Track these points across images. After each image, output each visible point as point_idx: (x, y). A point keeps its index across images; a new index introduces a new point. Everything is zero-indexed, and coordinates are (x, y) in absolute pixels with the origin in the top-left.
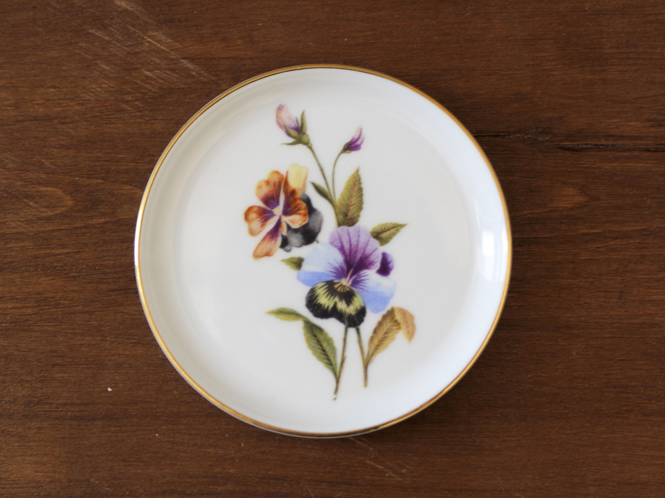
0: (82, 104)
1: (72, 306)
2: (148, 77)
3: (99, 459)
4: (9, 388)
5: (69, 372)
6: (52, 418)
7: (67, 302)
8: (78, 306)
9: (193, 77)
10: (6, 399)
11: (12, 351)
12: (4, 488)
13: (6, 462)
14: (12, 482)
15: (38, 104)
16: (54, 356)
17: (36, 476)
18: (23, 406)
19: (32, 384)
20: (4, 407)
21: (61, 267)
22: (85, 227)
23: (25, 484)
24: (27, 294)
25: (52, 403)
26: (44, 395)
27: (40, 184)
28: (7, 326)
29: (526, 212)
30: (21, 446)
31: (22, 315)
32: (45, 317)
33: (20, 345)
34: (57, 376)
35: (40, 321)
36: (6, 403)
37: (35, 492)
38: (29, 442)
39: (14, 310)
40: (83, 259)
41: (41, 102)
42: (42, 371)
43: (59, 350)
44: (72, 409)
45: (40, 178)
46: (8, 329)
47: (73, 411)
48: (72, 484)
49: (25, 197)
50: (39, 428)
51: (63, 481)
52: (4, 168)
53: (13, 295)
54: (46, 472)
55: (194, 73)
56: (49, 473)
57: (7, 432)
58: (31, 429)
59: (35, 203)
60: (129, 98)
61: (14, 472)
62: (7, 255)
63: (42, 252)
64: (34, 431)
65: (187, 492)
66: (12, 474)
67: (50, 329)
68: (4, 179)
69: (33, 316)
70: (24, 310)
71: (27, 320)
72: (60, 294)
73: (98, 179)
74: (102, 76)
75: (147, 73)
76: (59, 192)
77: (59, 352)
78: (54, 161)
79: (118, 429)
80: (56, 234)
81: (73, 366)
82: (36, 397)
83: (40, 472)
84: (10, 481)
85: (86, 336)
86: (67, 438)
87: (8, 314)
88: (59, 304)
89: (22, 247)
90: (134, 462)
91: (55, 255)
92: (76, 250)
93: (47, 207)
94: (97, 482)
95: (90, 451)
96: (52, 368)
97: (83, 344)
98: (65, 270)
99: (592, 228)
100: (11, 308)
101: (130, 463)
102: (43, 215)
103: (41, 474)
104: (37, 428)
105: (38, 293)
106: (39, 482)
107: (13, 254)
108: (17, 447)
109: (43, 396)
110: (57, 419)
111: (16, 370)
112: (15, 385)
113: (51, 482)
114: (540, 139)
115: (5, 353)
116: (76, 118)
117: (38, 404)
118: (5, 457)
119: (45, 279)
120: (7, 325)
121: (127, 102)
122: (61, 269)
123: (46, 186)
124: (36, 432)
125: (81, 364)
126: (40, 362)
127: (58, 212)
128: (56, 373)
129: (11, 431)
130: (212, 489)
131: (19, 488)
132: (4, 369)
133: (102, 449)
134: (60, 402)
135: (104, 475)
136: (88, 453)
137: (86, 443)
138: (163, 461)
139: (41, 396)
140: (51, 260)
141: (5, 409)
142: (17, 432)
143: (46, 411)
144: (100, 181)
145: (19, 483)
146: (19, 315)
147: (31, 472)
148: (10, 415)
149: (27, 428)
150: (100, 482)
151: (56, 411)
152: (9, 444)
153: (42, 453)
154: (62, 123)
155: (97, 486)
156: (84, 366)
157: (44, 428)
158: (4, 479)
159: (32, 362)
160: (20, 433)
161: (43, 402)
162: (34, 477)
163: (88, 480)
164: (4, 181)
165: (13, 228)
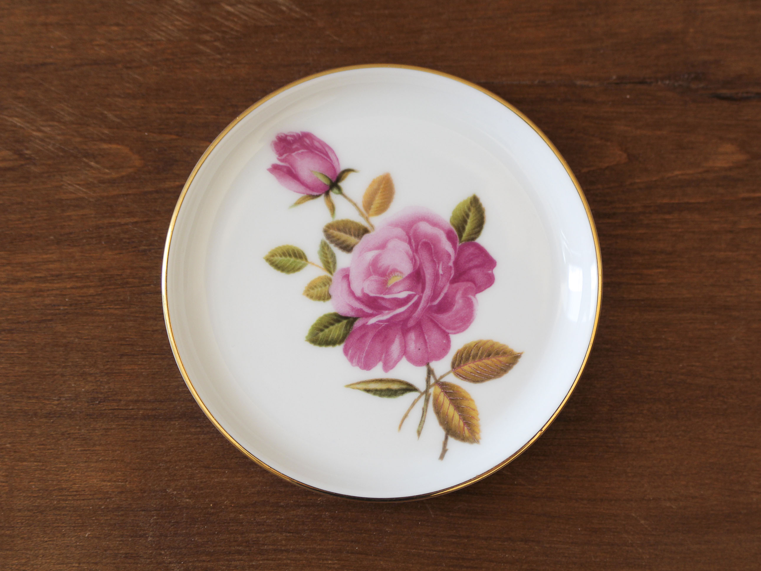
0: (152, 45)
1: (143, 286)
2: (229, 13)
3: (176, 466)
4: (69, 382)
5: (140, 363)
6: (121, 417)
7: (137, 281)
8: (149, 285)
9: (283, 12)
10: (66, 395)
11: (72, 339)
12: (66, 500)
13: (67, 470)
14: (75, 493)
15: (98, 45)
16: (122, 345)
17: (103, 485)
18: (86, 404)
19: (96, 378)
20: (65, 405)
21: (129, 239)
22: (157, 192)
23: (91, 495)
24: (88, 271)
25: (120, 400)
26: (111, 390)
27: (102, 140)
28: (66, 309)
29: (677, 173)
30: (84, 450)
31: (84, 297)
32: (111, 298)
33: (81, 332)
34: (126, 368)
35: (105, 303)
36: (66, 400)
37: (102, 505)
38: (94, 445)
39: (74, 290)
40: (155, 230)
41: (103, 42)
42: (108, 362)
43: (128, 338)
44: (144, 407)
45: (103, 134)
46: (68, 313)
47: (145, 409)
48: (145, 495)
49: (85, 157)
50: (107, 430)
51: (135, 491)
52: (59, 122)
53: (72, 272)
54: (115, 481)
55: (284, 8)
56: (119, 482)
57: (69, 434)
58: (97, 431)
59: (97, 162)
60: (207, 37)
61: (77, 481)
62: (65, 225)
63: (106, 221)
64: (100, 433)
65: (282, 504)
66: (75, 484)
67: (117, 312)
68: (59, 135)
69: (97, 297)
70: (85, 290)
71: (89, 302)
72: (128, 271)
73: (171, 134)
74: (174, 11)
75: (229, 8)
76: (124, 150)
77: (127, 339)
78: (118, 113)
79: (199, 429)
80: (122, 200)
81: (145, 357)
82: (102, 393)
83: (109, 481)
84: (73, 491)
85: (159, 321)
86: (139, 441)
87: (65, 295)
88: (127, 283)
89: (83, 215)
90: (218, 468)
91: (120, 225)
92: (146, 219)
93: (111, 168)
94: (175, 492)
95: (167, 456)
96: (121, 358)
97: (157, 330)
98: (133, 242)
99: (754, 191)
100: (72, 288)
101: (213, 470)
102: (107, 177)
103: (109, 484)
104: (104, 429)
105: (102, 270)
106: (107, 492)
107: (71, 223)
108: (81, 452)
109: (109, 392)
110: (127, 418)
111: (77, 361)
112: (76, 378)
113: (122, 492)
114: (693, 86)
115: (64, 341)
116: (145, 61)
117: (104, 401)
118: (67, 463)
119: (110, 253)
120: (66, 308)
121: (204, 43)
122: (128, 241)
123: (110, 143)
124: (102, 435)
125: (154, 354)
126: (105, 352)
127: (124, 174)
128: (124, 364)
129: (73, 433)
130: (311, 499)
131: (83, 500)
132: (63, 360)
133: (180, 453)
134: (130, 398)
135: (184, 485)
136: (164, 459)
137: (161, 446)
138: (253, 468)
139: (107, 392)
140: (116, 231)
141: (65, 408)
142: (79, 434)
143: (113, 409)
144: (174, 137)
145: (84, 495)
146: (80, 296)
147: (97, 481)
148: (70, 414)
149: (92, 430)
150: (179, 492)
151: (125, 409)
152: (71, 449)
153: (110, 459)
154: (127, 68)
155: (175, 497)
156: (158, 356)
157: (111, 429)
158: (65, 490)
159: (95, 352)
160: (83, 435)
161: (110, 399)
162: (101, 486)
163: (165, 491)
164: (59, 138)
165: (71, 193)
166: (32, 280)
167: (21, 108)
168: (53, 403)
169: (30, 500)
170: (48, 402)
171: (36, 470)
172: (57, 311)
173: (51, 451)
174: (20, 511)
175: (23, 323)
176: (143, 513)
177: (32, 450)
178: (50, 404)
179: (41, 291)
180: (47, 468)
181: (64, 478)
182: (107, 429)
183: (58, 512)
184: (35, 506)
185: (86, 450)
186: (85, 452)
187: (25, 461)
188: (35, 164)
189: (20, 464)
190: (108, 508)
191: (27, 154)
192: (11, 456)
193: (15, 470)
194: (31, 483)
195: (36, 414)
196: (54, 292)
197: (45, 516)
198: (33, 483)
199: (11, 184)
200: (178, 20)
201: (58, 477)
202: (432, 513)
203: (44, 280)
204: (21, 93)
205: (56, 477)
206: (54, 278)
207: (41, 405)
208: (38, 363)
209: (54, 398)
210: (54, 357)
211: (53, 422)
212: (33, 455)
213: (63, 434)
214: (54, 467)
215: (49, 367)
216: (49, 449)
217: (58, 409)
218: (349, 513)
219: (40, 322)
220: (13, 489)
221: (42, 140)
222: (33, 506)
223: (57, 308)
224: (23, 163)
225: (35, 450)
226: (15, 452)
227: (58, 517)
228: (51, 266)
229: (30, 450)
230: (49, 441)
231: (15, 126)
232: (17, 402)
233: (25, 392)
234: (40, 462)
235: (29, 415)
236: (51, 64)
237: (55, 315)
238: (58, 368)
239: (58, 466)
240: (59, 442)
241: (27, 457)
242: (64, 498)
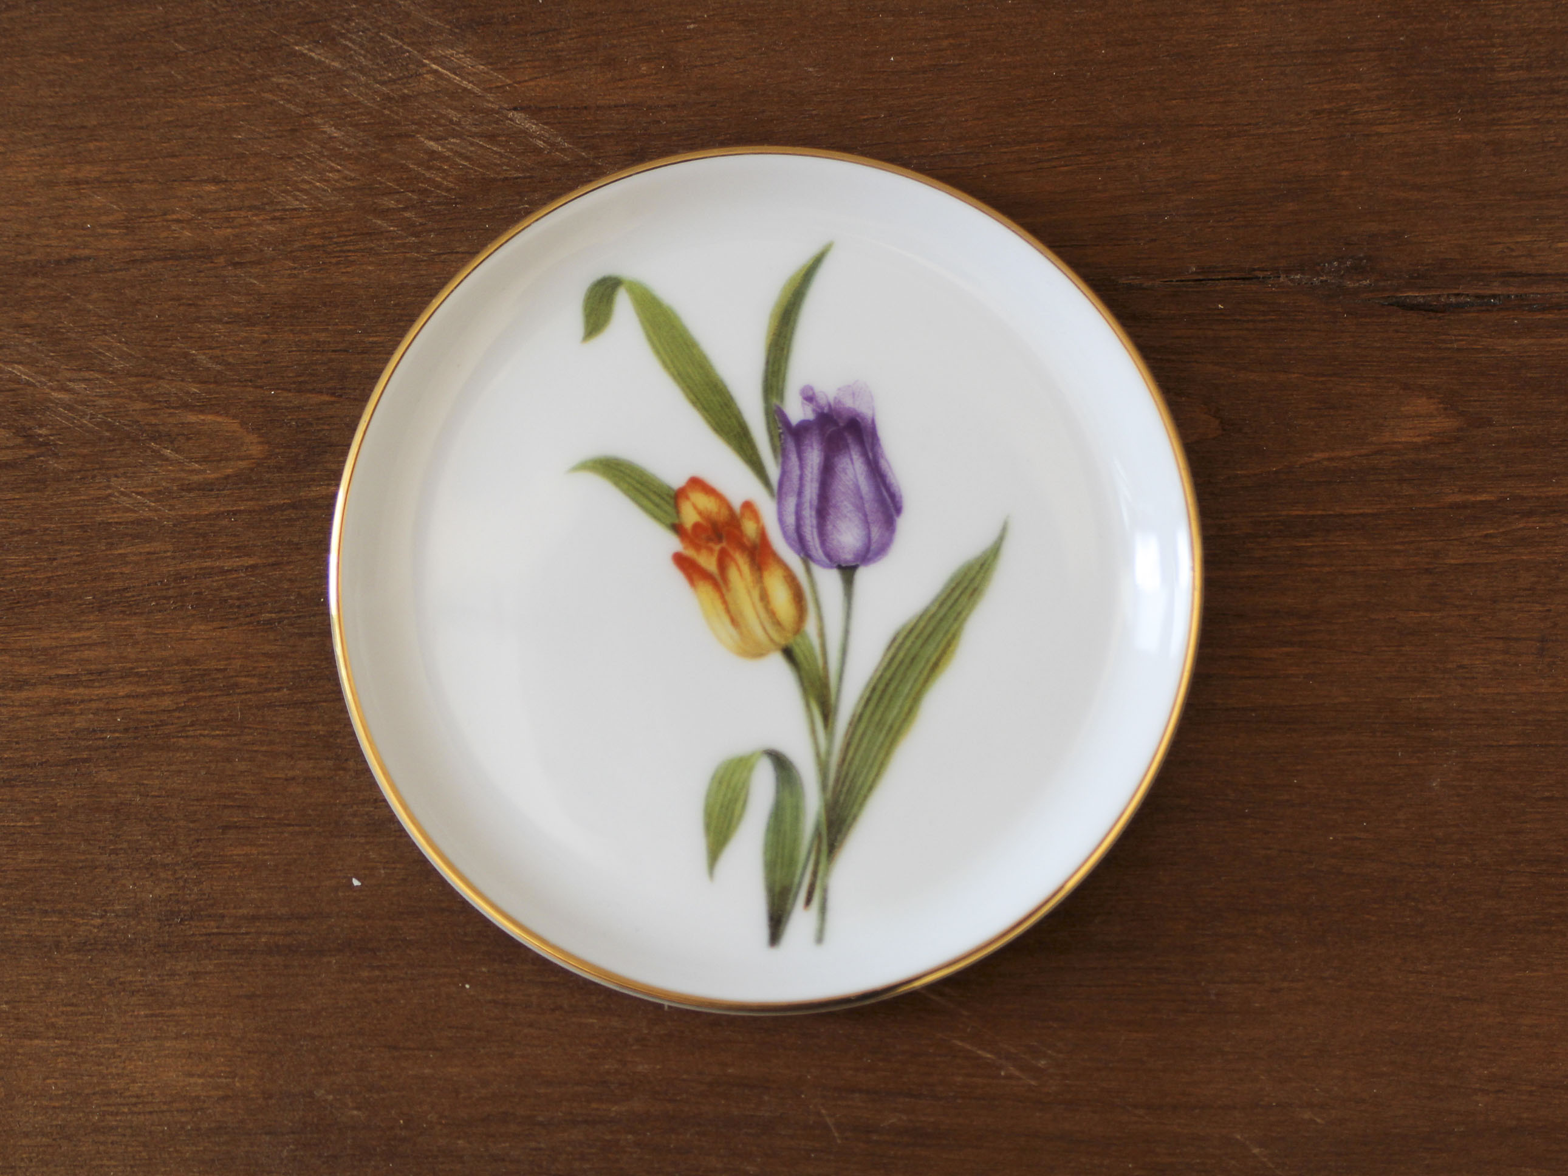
0: (281, 220)
1: (267, 690)
2: (432, 153)
3: (333, 1044)
4: (124, 882)
5: (261, 841)
6: (225, 950)
7: (255, 681)
8: (279, 689)
9: (538, 151)
10: (118, 908)
11: (129, 796)
12: (117, 1114)
13: (118, 1053)
14: (134, 1100)
15: (178, 221)
16: (225, 807)
17: (189, 1084)
18: (157, 924)
19: (175, 872)
20: (114, 927)
21: (239, 599)
22: (293, 506)
23: (165, 1103)
24: (160, 663)
25: (223, 916)
26: (205, 897)
27: (186, 406)
28: (118, 738)
29: (1318, 456)
30: (152, 1015)
31: (151, 713)
32: (204, 716)
33: (145, 782)
34: (235, 852)
35: (192, 724)
36: (117, 916)
37: (187, 1123)
38: (172, 1005)
39: (131, 701)
40: (290, 580)
41: (188, 214)
42: (198, 841)
43: (237, 793)
44: (270, 929)
45: (188, 393)
46: (119, 746)
47: (271, 933)
48: (272, 1102)
49: (153, 439)
50: (195, 975)
51: (252, 1096)
52: (102, 371)
53: (129, 665)
54: (211, 1076)
55: (540, 144)
56: (220, 1077)
57: (121, 983)
58: (177, 977)
59: (177, 450)
60: (390, 203)
61: (139, 1075)
62: (114, 573)
63: (194, 565)
64: (184, 981)
65: (540, 1119)
66: (134, 1081)
67: (215, 743)
68: (102, 397)
69: (177, 714)
70: (154, 700)
71: (163, 723)
72: (237, 663)
73: (321, 393)
74: (326, 153)
75: (432, 145)
76: (230, 425)
77: (236, 796)
78: (218, 352)
79: (377, 973)
80: (225, 522)
81: (272, 830)
82: (186, 903)
83: (199, 1076)
84: (131, 1096)
85: (300, 759)
86: (259, 996)
87: (117, 710)
88: (236, 685)
89: (149, 553)
90: (415, 1049)
91: (223, 572)
92: (272, 560)
93: (205, 460)
94: (331, 1097)
95: (314, 1025)
96: (223, 833)
97: (293, 778)
98: (247, 605)
99: (1474, 491)
100: (128, 696)
101: (405, 1053)
102: (195, 478)
103: (200, 1081)
104: (191, 973)
105: (187, 661)
106: (198, 1098)
107: (127, 570)
108: (146, 1019)
109: (201, 900)
110: (236, 952)
111: (138, 840)
112: (136, 874)
113: (226, 1098)
114: (1349, 284)
115: (113, 800)
116: (269, 251)
117: (191, 919)
118: (118, 1041)
119: (202, 627)
120: (117, 735)
121: (384, 213)
122: (237, 603)
123: (202, 412)
124: (187, 984)
125: (289, 825)
126: (194, 822)
127: (229, 471)
128: (231, 845)
129: (131, 982)
130: (597, 1109)
131: (151, 1113)
132: (111, 837)
133: (340, 1020)
134: (241, 912)
135: (347, 1082)
136: (308, 1031)
137: (302, 1006)
138: (484, 1048)
139: (197, 900)
140: (215, 584)
141: (116, 932)
142: (144, 983)
143: (209, 935)
144: (326, 398)
145: (152, 1102)
146: (145, 713)
147: (178, 1076)
148: (126, 945)
149: (167, 975)
150: (338, 1097)
151: (232, 934)
152: (126, 1012)
153: (203, 1031)
154: (236, 265)
155: (331, 1106)
156: (297, 829)
157: (206, 973)
158: (116, 1093)
159: (174, 821)
160: (151, 985)
161: (202, 913)
162: (184, 1087)
163: (311, 1094)
164: (103, 402)
165: (128, 510)
166: (49, 681)
167: (30, 345)
168: (92, 922)
169: (47, 1112)
170: (81, 922)
171: (58, 1055)
172: (101, 742)
173: (89, 1017)
174: (26, 1135)
175: (32, 766)
176: (268, 1138)
177: (51, 1014)
178: (86, 924)
179: (68, 702)
180: (80, 1052)
181: (114, 1071)
182: (198, 973)
183: (102, 1138)
184: (56, 1126)
185: (156, 1016)
186: (154, 1018)
187: (37, 1038)
188: (56, 455)
189: (27, 1042)
190: (198, 1129)
191: (40, 435)
192: (9, 1027)
193: (18, 1054)
194: (48, 1081)
195: (57, 945)
196: (94, 705)
197: (75, 1146)
198: (53, 1080)
199: (10, 495)
200: (332, 170)
201: (101, 1067)
202: (836, 1135)
203: (73, 681)
204: (28, 317)
205: (97, 1068)
206: (92, 678)
207: (67, 925)
208: (62, 844)
209: (94, 914)
210: (94, 833)
211: (91, 960)
212: (53, 1025)
213: (111, 983)
214: (94, 1049)
215: (84, 853)
216: (82, 1014)
217: (101, 934)
218: (673, 1137)
219: (66, 764)
220: (14, 1093)
221: (71, 408)
222: (52, 1126)
223: (99, 735)
224: (32, 452)
225: (56, 1016)
226: (18, 1019)
227: (102, 1148)
228: (87, 654)
229: (47, 1015)
230: (84, 997)
231: (18, 381)
232: (21, 921)
233: (37, 901)
234: (66, 1038)
235: (45, 946)
236: (87, 259)
237: (97, 749)
238: (101, 854)
239: (101, 1046)
240: (103, 1000)
241: (42, 1029)
242: (113, 1109)
